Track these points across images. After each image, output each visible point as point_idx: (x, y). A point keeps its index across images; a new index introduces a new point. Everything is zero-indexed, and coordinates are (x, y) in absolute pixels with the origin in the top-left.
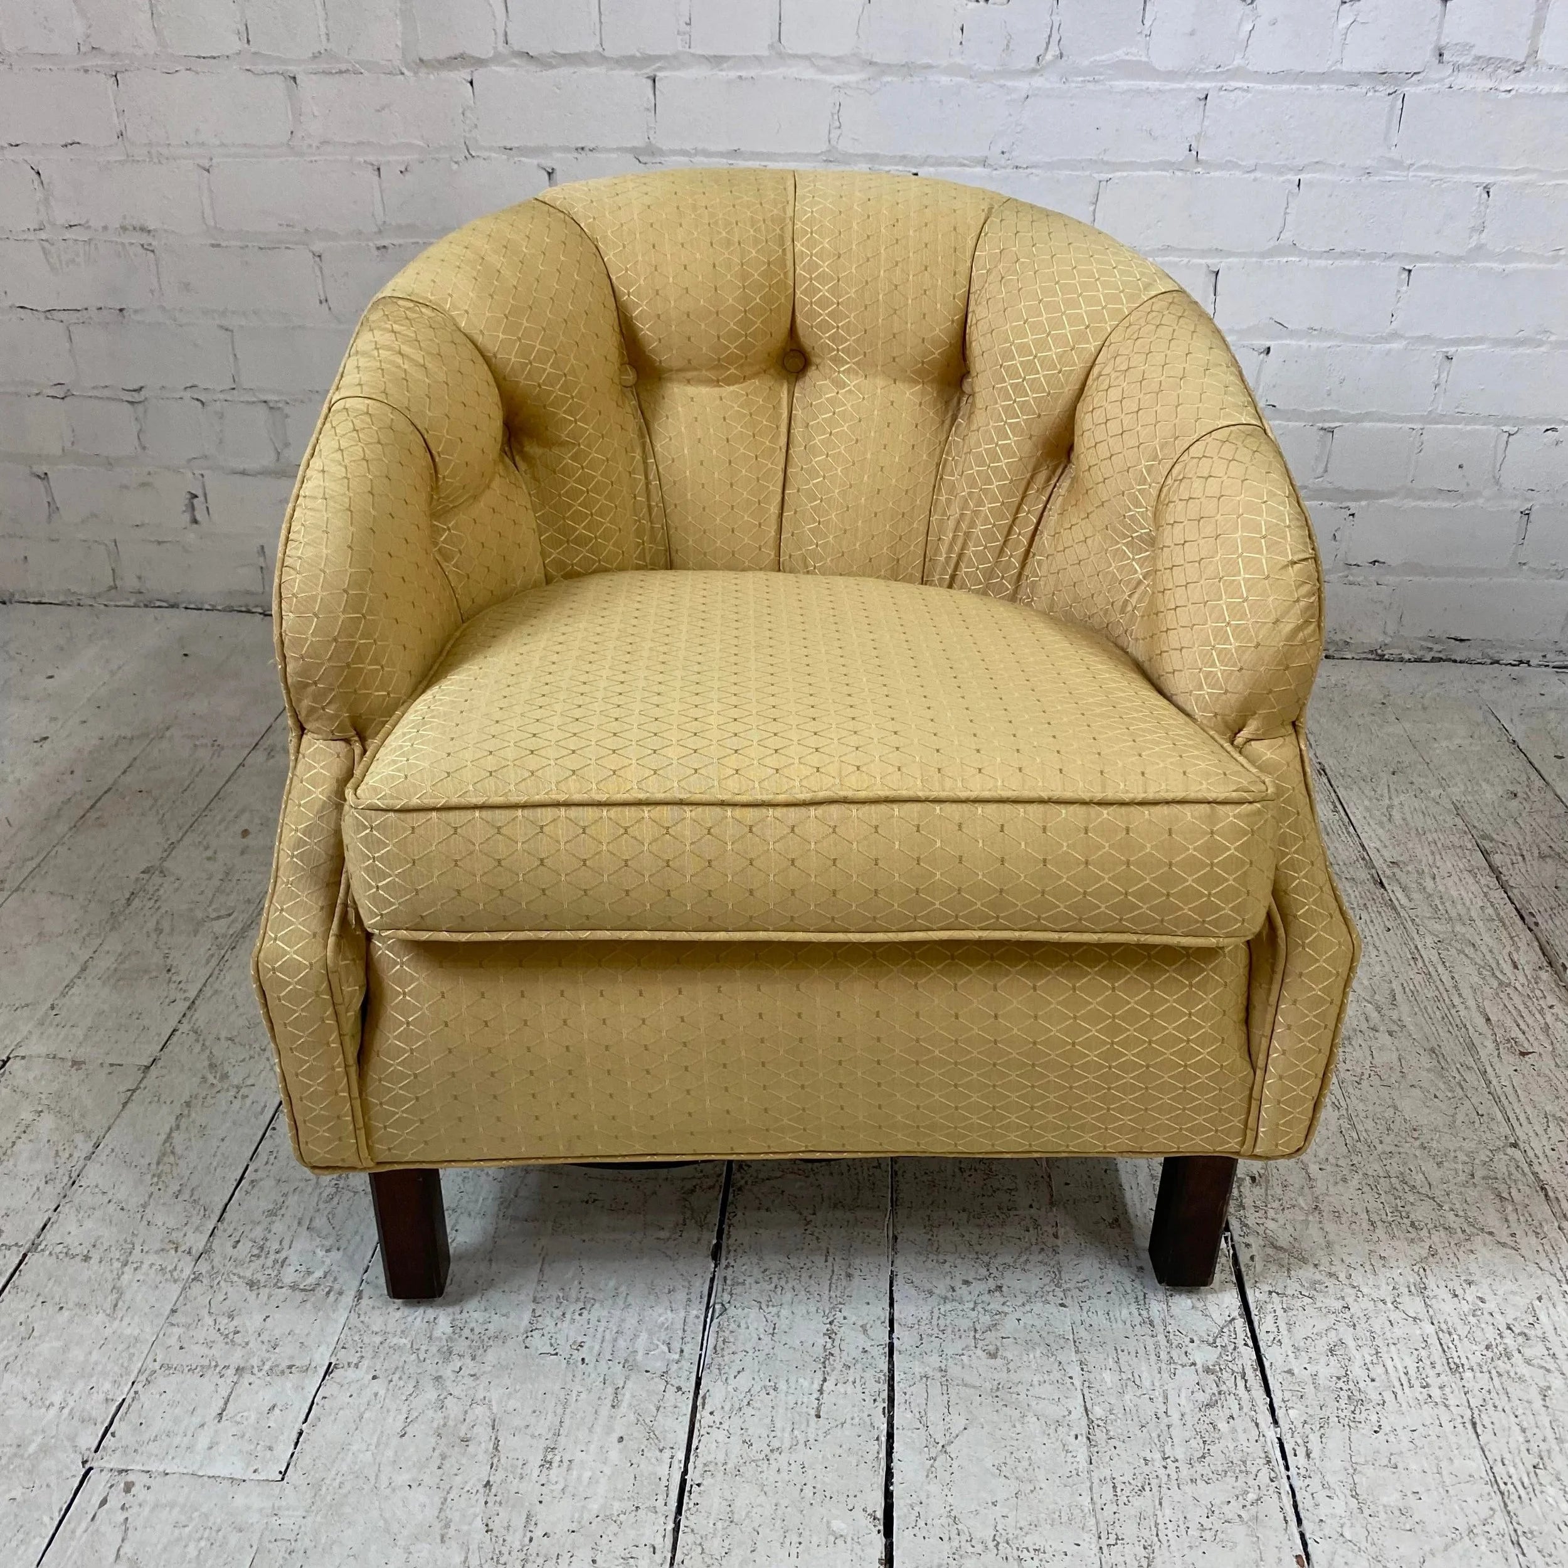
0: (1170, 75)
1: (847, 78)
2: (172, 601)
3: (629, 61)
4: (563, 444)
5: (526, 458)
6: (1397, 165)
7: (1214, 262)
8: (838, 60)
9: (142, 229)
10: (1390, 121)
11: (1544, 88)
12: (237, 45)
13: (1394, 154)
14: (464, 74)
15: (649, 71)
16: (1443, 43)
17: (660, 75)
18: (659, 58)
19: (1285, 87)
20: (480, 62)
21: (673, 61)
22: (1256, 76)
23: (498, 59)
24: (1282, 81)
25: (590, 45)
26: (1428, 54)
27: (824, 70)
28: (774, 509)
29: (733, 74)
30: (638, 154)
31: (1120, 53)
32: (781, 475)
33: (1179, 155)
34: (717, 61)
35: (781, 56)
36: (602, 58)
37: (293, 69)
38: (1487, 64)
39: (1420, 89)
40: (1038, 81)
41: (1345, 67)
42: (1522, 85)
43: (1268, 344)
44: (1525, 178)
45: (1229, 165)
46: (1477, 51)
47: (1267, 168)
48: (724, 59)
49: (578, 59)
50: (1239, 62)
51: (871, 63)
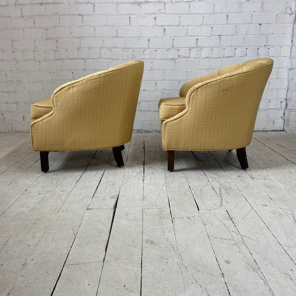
0: (148, 59)
1: (109, 61)
2: (20, 131)
3: (82, 59)
6: (176, 69)
7: (156, 82)
8: (108, 58)
9: (19, 81)
10: (174, 64)
11: (192, 60)
12: (33, 58)
13: (175, 68)
14: (62, 61)
15: (85, 60)
16: (179, 55)
17: (86, 60)
18: (86, 58)
19: (161, 60)
20: (64, 59)
21: (88, 59)
22: (158, 59)
23: (66, 59)
25: (77, 57)
26: (177, 56)
27: (106, 60)
30: (83, 70)
33: (150, 69)
35: (101, 58)
36: (79, 59)
37: (40, 61)
38: (184, 57)
39: (177, 60)
41: (168, 58)
42: (189, 59)
43: (163, 92)
44: (191, 70)
45: (156, 70)
46: (183, 56)
47: (161, 70)
48: (94, 58)
49: (76, 59)
50: (155, 58)
51: (112, 59)
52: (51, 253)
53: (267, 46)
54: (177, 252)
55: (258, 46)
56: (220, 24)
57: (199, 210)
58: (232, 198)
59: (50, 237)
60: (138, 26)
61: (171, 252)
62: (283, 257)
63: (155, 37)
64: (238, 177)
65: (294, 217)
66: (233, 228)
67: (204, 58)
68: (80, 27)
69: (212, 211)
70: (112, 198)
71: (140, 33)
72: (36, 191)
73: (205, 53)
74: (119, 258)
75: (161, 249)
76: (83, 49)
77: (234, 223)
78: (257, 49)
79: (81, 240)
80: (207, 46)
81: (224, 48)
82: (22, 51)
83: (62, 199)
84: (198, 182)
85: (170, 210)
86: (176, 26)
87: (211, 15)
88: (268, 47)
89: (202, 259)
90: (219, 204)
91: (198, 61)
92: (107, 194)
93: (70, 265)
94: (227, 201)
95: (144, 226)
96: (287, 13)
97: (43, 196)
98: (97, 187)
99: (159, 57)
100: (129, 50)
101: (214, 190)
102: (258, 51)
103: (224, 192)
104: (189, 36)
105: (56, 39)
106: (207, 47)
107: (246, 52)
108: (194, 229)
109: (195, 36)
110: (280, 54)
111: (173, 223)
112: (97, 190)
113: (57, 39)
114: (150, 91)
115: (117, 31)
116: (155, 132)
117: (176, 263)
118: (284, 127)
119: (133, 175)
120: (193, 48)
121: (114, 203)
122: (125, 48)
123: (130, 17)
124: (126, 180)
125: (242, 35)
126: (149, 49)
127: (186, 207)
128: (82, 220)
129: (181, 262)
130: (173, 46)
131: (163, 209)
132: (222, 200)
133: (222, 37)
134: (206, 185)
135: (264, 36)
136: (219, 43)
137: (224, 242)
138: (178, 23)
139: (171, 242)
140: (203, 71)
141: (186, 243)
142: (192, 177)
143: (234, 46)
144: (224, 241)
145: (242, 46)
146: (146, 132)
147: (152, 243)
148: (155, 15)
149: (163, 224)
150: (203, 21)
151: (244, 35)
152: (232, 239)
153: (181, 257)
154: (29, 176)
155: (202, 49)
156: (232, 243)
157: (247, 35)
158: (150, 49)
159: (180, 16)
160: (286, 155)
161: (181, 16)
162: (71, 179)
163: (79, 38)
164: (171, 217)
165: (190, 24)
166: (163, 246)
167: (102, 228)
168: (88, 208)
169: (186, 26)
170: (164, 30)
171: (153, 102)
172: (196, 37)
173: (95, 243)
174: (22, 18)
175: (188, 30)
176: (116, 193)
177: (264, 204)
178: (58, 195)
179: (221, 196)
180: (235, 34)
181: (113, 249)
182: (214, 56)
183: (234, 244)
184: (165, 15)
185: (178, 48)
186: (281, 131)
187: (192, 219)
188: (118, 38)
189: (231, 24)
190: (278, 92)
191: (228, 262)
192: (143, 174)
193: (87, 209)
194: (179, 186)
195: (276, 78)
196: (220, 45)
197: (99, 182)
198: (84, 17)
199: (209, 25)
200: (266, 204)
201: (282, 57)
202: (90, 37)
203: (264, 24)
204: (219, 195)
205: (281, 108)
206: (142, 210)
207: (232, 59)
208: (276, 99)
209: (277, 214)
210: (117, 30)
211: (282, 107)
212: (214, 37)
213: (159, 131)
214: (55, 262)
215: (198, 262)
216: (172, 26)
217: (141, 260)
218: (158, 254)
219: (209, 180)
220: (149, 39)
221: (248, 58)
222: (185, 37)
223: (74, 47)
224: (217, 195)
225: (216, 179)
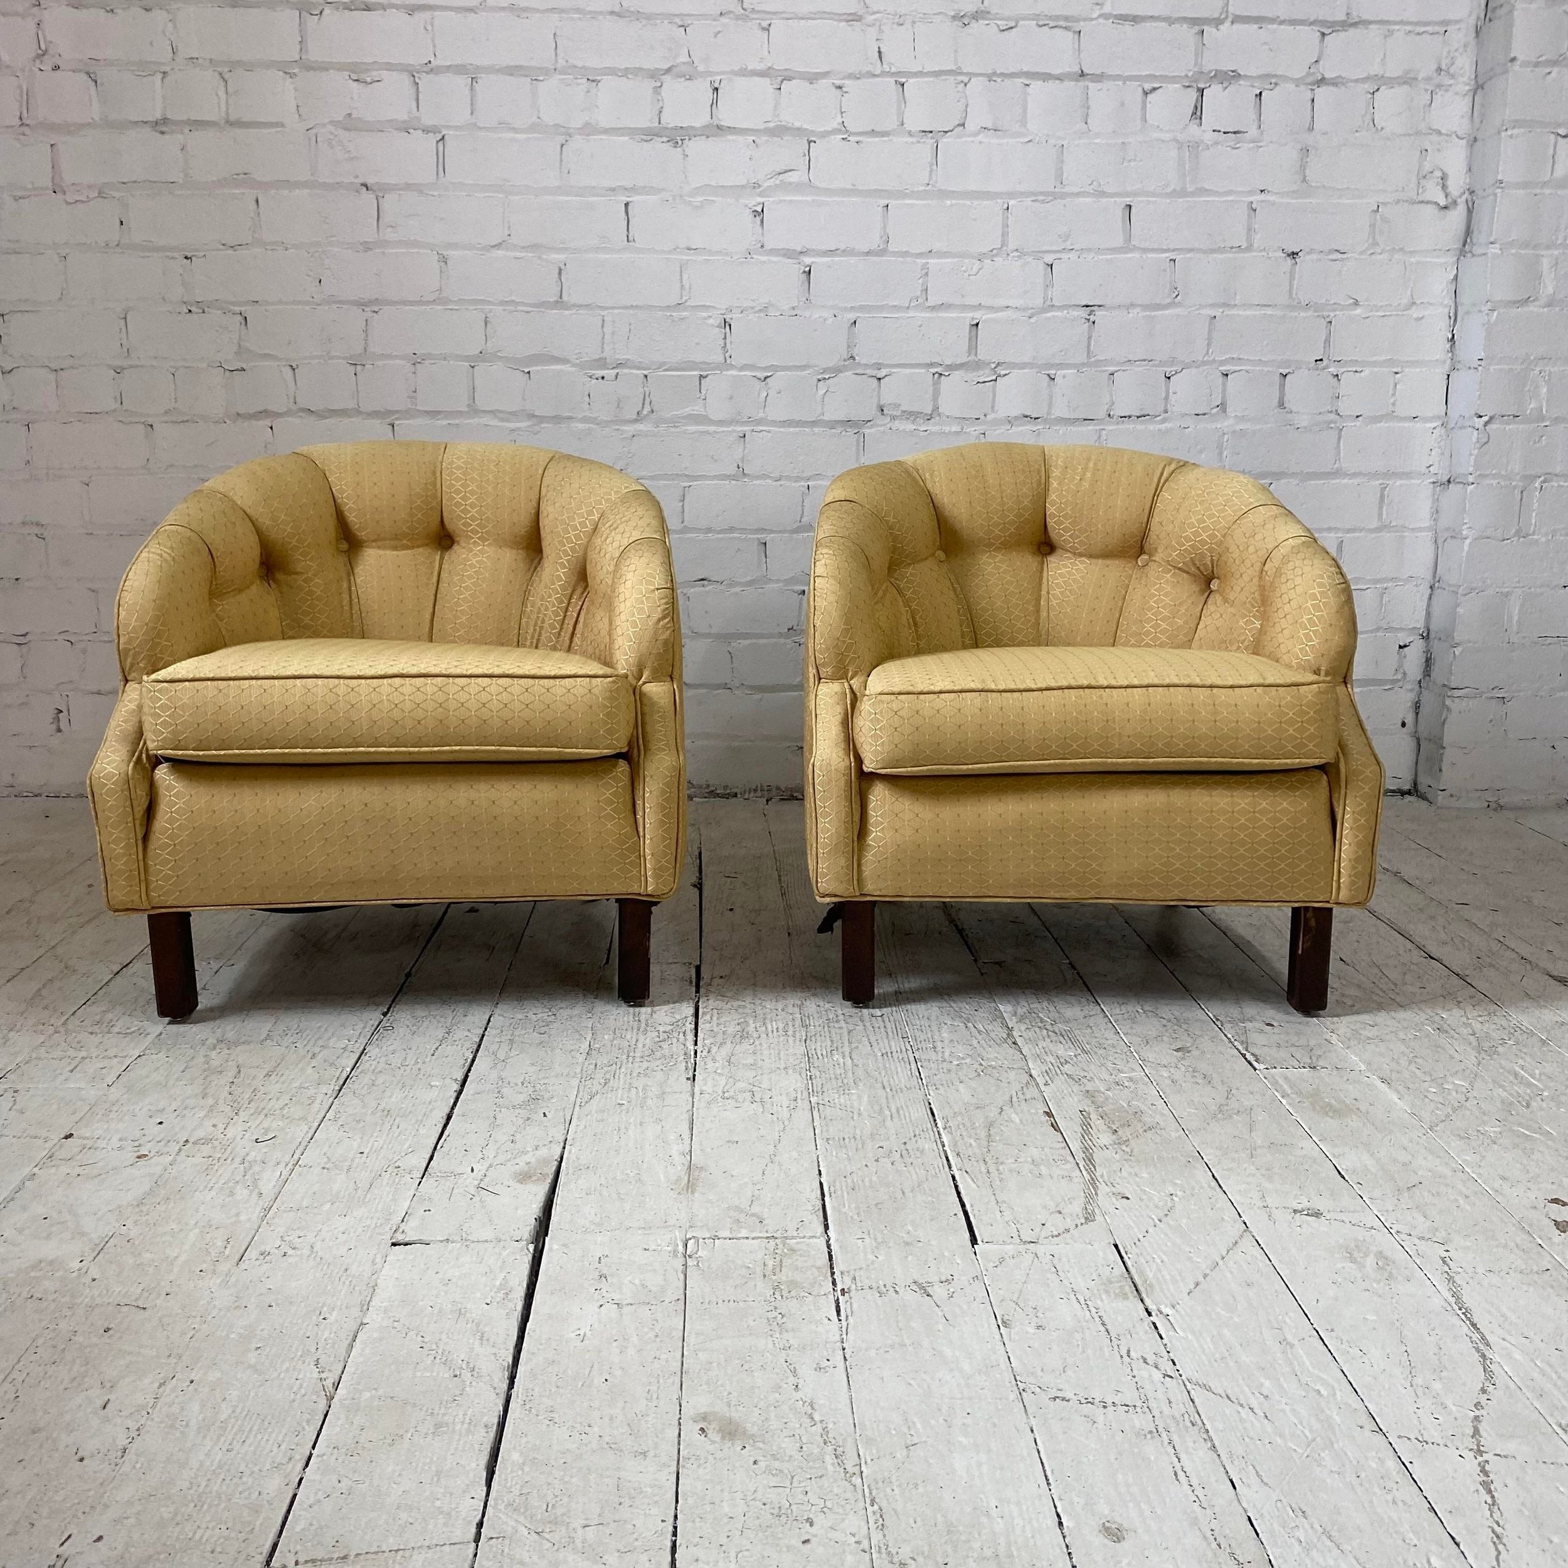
0: (721, 423)
1: (519, 425)
2: (37, 792)
3: (375, 414)
4: (297, 573)
5: (276, 581)
7: (763, 537)
8: (513, 414)
9: (37, 524)
10: (858, 449)
11: (947, 429)
12: (113, 405)
14: (268, 423)
15: (389, 420)
16: (882, 402)
17: (397, 422)
18: (397, 412)
19: (792, 429)
20: (278, 415)
21: (408, 414)
22: (774, 423)
23: (288, 413)
24: (789, 426)
25: (350, 404)
26: (873, 412)
27: (503, 420)
28: (428, 616)
31: (688, 410)
32: (433, 597)
33: (732, 470)
34: (434, 414)
35: (474, 410)
36: (358, 412)
37: (150, 421)
38: (909, 415)
39: (872, 431)
40: (640, 427)
41: (826, 418)
42: (932, 427)
43: (803, 588)
45: (764, 476)
46: (903, 408)
47: (788, 478)
48: (439, 412)
49: (343, 413)
50: (761, 415)
51: (534, 416)
52: (200, 1496)
53: (1325, 362)
54: (857, 1480)
55: (1287, 363)
56: (1089, 250)
57: (974, 1241)
58: (1145, 1175)
59: (196, 1407)
60: (670, 252)
61: (825, 1482)
62: (1389, 1497)
63: (760, 310)
64: (1180, 1054)
65: (1451, 1279)
66: (1145, 1344)
67: (1011, 422)
68: (367, 247)
69: (1040, 1249)
70: (524, 1177)
71: (682, 287)
72: (121, 1140)
73: (1013, 394)
74: (555, 1522)
75: (777, 1464)
76: (380, 363)
77: (1150, 1314)
78: (1277, 378)
79: (358, 1420)
80: (1026, 360)
81: (1112, 369)
82: (53, 366)
83: (260, 1183)
84: (973, 1084)
85: (829, 1246)
86: (868, 253)
87: (1043, 202)
88: (1333, 369)
89: (984, 1520)
90: (1077, 1207)
91: (978, 436)
92: (501, 1158)
93: (297, 1563)
94: (1119, 1189)
95: (691, 1339)
96: (1428, 202)
97: (158, 1170)
98: (449, 1117)
99: (777, 411)
100: (626, 371)
101: (1055, 1127)
102: (1282, 386)
103: (1105, 1139)
104: (933, 308)
105: (237, 309)
106: (1023, 366)
107: (1224, 391)
108: (948, 1352)
109: (965, 308)
110: (1394, 404)
111: (843, 1317)
112: (446, 1133)
113: (243, 309)
114: (732, 584)
115: (560, 273)
116: (758, 793)
117: (853, 1540)
118: (1416, 774)
119: (640, 1045)
120: (952, 367)
121: (535, 1208)
122: (601, 363)
123: (627, 205)
124: (599, 1076)
125: (1201, 307)
126: (730, 372)
127: (910, 1228)
128: (365, 1307)
129: (876, 1537)
130: (852, 357)
131: (793, 1238)
132: (1093, 1182)
133: (1099, 313)
134: (1015, 1099)
135: (1310, 313)
136: (1085, 344)
137: (1100, 1419)
138: (875, 242)
139: (830, 1426)
141: (906, 1430)
142: (947, 1054)
143: (1162, 364)
144: (1098, 1412)
145: (1204, 363)
146: (713, 794)
147: (731, 1431)
148: (760, 195)
149: (789, 1325)
150: (1004, 235)
151: (1213, 305)
152: (1139, 1404)
153: (876, 1507)
154: (83, 1054)
155: (998, 371)
156: (1138, 1425)
157: (1226, 305)
158: (734, 372)
159: (886, 202)
160: (1421, 931)
161: (892, 203)
162: (310, 1071)
163: (362, 304)
164: (834, 1283)
165: (937, 246)
166: (790, 1447)
167: (472, 1349)
168: (400, 1237)
169: (920, 255)
170: (804, 276)
171: (747, 642)
172: (970, 315)
173: (430, 1437)
174: (60, 196)
175: (927, 274)
176: (543, 1152)
177: (1306, 1204)
178: (238, 1160)
179: (1090, 1159)
180: (1169, 300)
181: (527, 1469)
182: (1060, 411)
183: (1151, 1432)
184: (809, 199)
185: (879, 366)
186: (1403, 793)
187: (939, 1291)
188: (567, 312)
189: (1145, 250)
190: (1386, 599)
191: (1114, 1533)
192: (690, 1037)
193: (394, 1244)
194: (877, 1108)
195: (1375, 524)
196: (1088, 356)
197: (456, 1087)
198: (389, 202)
199: (1038, 254)
200: (1319, 1204)
201: (1405, 419)
202: (420, 303)
203: (1311, 251)
204: (1080, 1156)
205: (1399, 676)
206: (681, 1248)
207: (1151, 427)
208: (1378, 629)
209: (1370, 1261)
210: (560, 270)
211: (1405, 674)
212: (1059, 314)
213: (778, 788)
214: (219, 1549)
215: (963, 1538)
216: (845, 252)
217: (671, 1529)
218: (759, 1495)
219: (1033, 1072)
220: (728, 317)
221: (1231, 421)
222: (911, 314)
223: (333, 353)
224: (1071, 1159)
225: (1067, 1068)
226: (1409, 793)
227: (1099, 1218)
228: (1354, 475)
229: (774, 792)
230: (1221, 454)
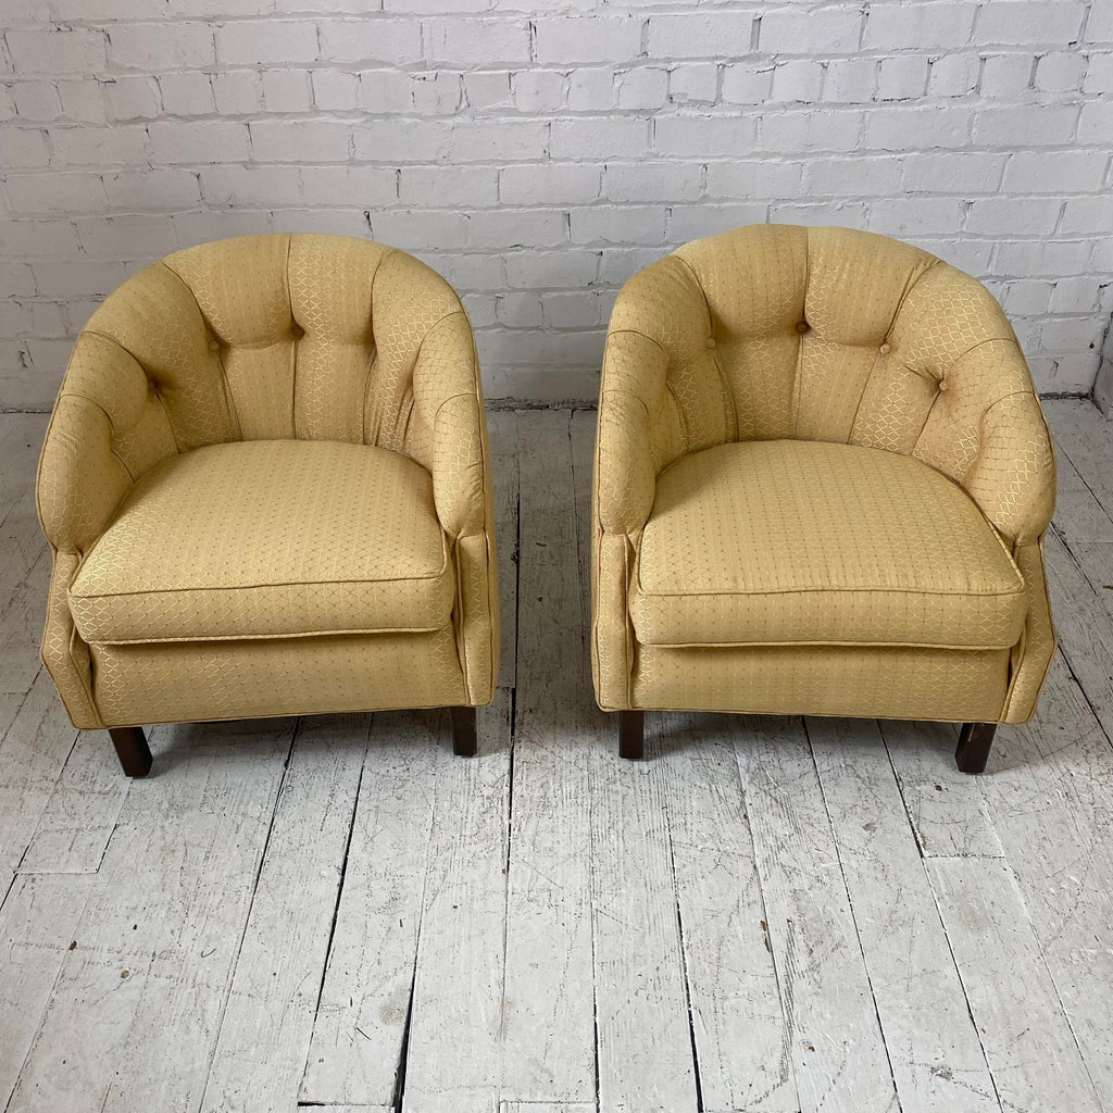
0: (529, 114)
1: (354, 121)
2: (18, 409)
3: (233, 117)
4: (179, 388)
5: (165, 396)
7: (566, 209)
8: (349, 112)
10: (649, 133)
11: (728, 114)
12: (11, 115)
13: (654, 150)
14: (142, 126)
15: (244, 121)
16: (671, 92)
17: (251, 123)
18: (249, 115)
19: (591, 118)
20: (151, 120)
21: (258, 116)
22: (575, 113)
23: (159, 118)
24: (589, 115)
25: (210, 109)
26: (664, 99)
27: (342, 118)
29: (292, 122)
30: (245, 165)
31: (500, 104)
33: (540, 155)
34: (281, 115)
36: (216, 115)
37: (45, 127)
38: (696, 103)
39: (663, 117)
40: (459, 120)
41: (621, 107)
42: (716, 114)
43: (600, 250)
44: (724, 160)
45: (567, 159)
46: (690, 97)
47: (587, 160)
48: (285, 114)
49: (204, 117)
50: (564, 106)
51: (366, 113)
53: (1078, 45)
55: (1039, 47)
57: (700, 1107)
58: (828, 1016)
63: (562, 13)
64: (867, 833)
67: (785, 106)
70: (387, 1014)
72: (109, 951)
73: (788, 82)
76: (230, 72)
78: (1031, 61)
80: (803, 51)
81: (880, 57)
83: (206, 1016)
84: (712, 880)
88: (1084, 52)
90: (774, 1064)
91: (755, 120)
92: (371, 986)
94: (808, 1036)
97: (137, 993)
99: (578, 102)
100: (444, 71)
101: (769, 949)
103: (803, 962)
104: (720, 6)
105: (100, 27)
106: (798, 57)
107: (980, 74)
109: (749, 4)
112: (332, 948)
113: (104, 27)
114: (542, 249)
116: (565, 405)
118: (1095, 383)
119: (469, 816)
120: (733, 60)
121: (396, 1058)
122: (423, 66)
124: (440, 864)
126: (535, 70)
130: (646, 53)
131: (574, 1102)
132: (790, 1024)
133: (874, 5)
134: (741, 903)
136: (858, 35)
140: (774, 161)
142: (694, 834)
143: (927, 51)
145: (965, 49)
154: (77, 823)
155: (776, 63)
158: (540, 70)
162: (235, 851)
163: (208, 20)
168: (303, 1095)
171: (555, 294)
172: (754, 11)
176: (400, 978)
177: (941, 1059)
178: (190, 982)
179: (789, 991)
182: (830, 96)
185: (669, 60)
186: (1082, 396)
188: (389, 21)
190: (1095, 248)
192: (507, 805)
193: (300, 1104)
194: (640, 916)
195: (1098, 187)
196: (860, 47)
197: (339, 880)
200: (950, 1060)
202: (258, 17)
204: (783, 988)
205: (1095, 310)
207: (910, 109)
208: (1084, 274)
211: (1101, 306)
212: (836, 8)
213: (581, 402)
219: (757, 861)
220: (533, 20)
221: (983, 101)
222: (700, 11)
223: (188, 65)
224: (775, 990)
225: (783, 856)
226: (1086, 396)
227: (791, 1077)
228: (1085, 147)
229: (577, 405)
230: (970, 131)
